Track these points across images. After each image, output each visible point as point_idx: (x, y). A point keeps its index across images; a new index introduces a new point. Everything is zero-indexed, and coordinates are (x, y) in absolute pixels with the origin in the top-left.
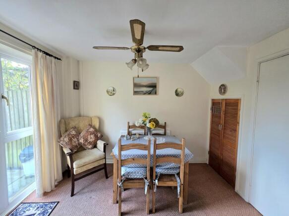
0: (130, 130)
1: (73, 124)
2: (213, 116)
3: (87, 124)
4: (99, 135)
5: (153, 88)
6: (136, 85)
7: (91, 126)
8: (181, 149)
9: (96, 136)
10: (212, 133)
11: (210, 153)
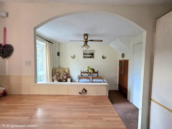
0: (82, 74)
1: (57, 71)
2: (120, 68)
3: (63, 71)
4: (68, 76)
5: (92, 55)
6: (84, 54)
7: (64, 71)
8: (102, 79)
9: (67, 77)
10: (119, 76)
11: (119, 85)
